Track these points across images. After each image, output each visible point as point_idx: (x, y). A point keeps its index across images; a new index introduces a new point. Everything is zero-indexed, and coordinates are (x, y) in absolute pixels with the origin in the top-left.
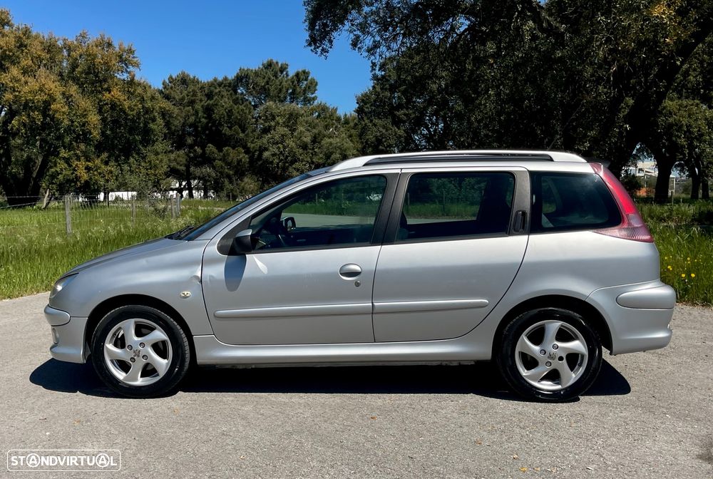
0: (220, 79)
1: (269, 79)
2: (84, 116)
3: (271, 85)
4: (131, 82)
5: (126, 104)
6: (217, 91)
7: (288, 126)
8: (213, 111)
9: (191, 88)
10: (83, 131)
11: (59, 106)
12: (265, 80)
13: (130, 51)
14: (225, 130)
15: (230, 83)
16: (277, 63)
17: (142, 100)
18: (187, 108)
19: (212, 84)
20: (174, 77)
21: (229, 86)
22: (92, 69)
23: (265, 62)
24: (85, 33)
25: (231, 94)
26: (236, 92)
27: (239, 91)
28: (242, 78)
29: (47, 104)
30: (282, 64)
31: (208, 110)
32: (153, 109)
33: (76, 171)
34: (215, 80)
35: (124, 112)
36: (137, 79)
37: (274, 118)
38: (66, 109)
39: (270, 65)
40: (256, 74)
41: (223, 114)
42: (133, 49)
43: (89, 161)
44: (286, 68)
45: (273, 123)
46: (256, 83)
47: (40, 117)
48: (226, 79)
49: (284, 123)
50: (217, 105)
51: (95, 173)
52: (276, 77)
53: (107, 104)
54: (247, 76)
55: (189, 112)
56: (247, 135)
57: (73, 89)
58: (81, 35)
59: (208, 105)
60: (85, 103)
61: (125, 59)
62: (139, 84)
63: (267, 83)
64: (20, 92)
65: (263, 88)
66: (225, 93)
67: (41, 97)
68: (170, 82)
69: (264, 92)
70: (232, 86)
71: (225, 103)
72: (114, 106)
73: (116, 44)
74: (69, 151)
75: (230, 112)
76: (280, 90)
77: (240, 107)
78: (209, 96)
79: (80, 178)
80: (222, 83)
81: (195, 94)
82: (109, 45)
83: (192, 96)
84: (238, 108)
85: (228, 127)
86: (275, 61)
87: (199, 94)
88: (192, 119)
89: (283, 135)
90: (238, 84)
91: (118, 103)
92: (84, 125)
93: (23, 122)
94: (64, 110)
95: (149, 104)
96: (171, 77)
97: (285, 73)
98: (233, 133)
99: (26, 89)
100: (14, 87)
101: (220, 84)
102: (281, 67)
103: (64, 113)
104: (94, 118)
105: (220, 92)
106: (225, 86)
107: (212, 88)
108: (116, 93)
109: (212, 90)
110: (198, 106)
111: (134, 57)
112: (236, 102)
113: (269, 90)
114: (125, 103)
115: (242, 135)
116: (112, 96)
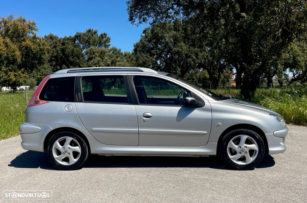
0: (68, 37)
1: (90, 37)
2: (14, 52)
3: (91, 40)
4: (34, 37)
6: (67, 42)
7: (100, 57)
8: (65, 50)
9: (54, 41)
10: (13, 59)
12: (88, 37)
13: (34, 24)
14: (71, 59)
15: (72, 39)
16: (93, 30)
17: (39, 45)
18: (53, 49)
19: (64, 39)
20: (47, 36)
21: (72, 40)
22: (16, 31)
23: (87, 29)
24: (12, 15)
25: (73, 43)
26: (75, 42)
27: (76, 42)
28: (78, 37)
30: (95, 31)
31: (63, 50)
32: (44, 49)
33: (10, 76)
34: (66, 37)
35: (31, 51)
36: (37, 36)
37: (94, 53)
38: (5, 49)
39: (89, 31)
40: (84, 35)
41: (70, 52)
43: (16, 72)
44: (97, 32)
45: (94, 56)
46: (84, 39)
48: (70, 37)
49: (99, 55)
50: (67, 48)
51: (19, 77)
52: (93, 36)
53: (24, 47)
54: (80, 36)
55: (54, 51)
56: (80, 61)
57: (8, 40)
58: (10, 17)
59: (63, 48)
60: (14, 46)
61: (31, 27)
62: (38, 38)
63: (89, 39)
65: (87, 40)
66: (70, 43)
68: (45, 38)
69: (88, 43)
70: (73, 40)
71: (70, 47)
72: (27, 48)
73: (27, 21)
74: (6, 68)
75: (73, 51)
76: (95, 42)
77: (77, 49)
78: (63, 44)
79: (11, 80)
80: (69, 39)
81: (56, 43)
82: (24, 21)
83: (55, 44)
84: (76, 49)
85: (72, 57)
86: (92, 29)
87: (58, 43)
88: (55, 54)
89: (98, 61)
90: (76, 39)
91: (29, 46)
92: (13, 56)
94: (4, 49)
95: (42, 47)
96: (46, 36)
97: (96, 34)
98: (74, 60)
101: (68, 39)
102: (95, 32)
103: (4, 51)
104: (18, 53)
105: (68, 42)
106: (70, 40)
107: (64, 41)
108: (28, 42)
109: (64, 42)
110: (58, 48)
111: (35, 27)
112: (75, 46)
113: (90, 42)
114: (32, 46)
115: (78, 61)
116: (26, 43)
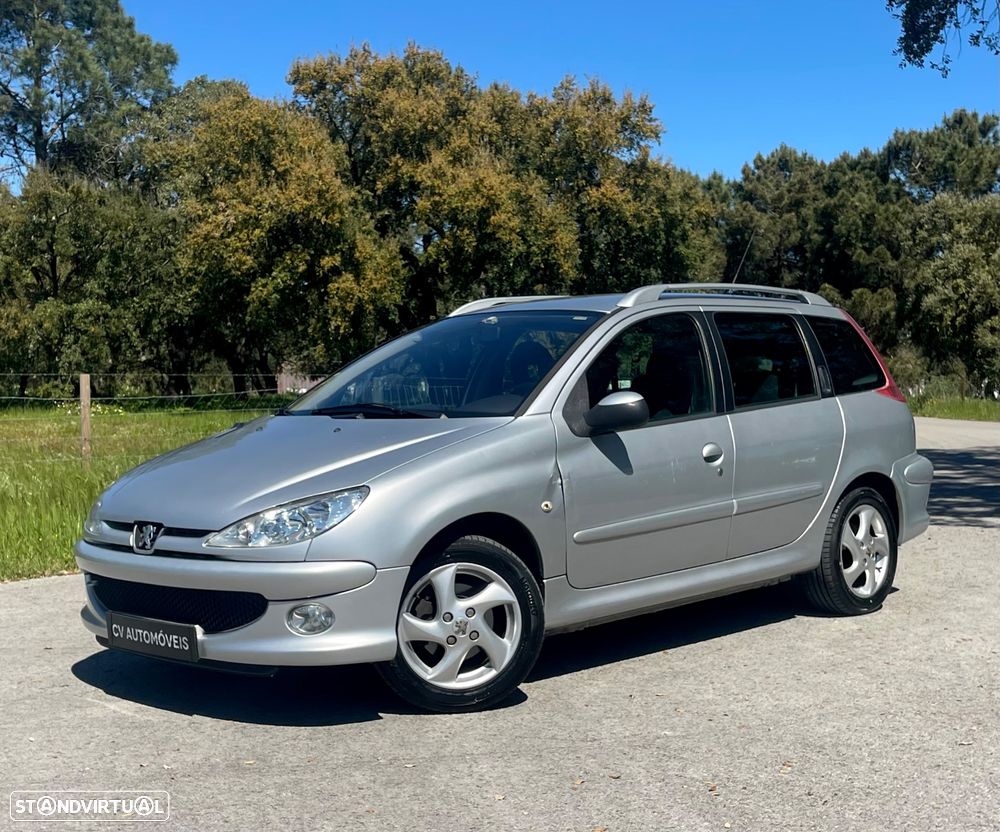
0: (854, 155)
1: (955, 148)
2: (550, 234)
3: (959, 162)
4: (641, 168)
5: (629, 209)
6: (847, 178)
7: (978, 242)
8: (836, 218)
9: (796, 176)
10: (546, 261)
11: (506, 219)
12: (947, 151)
13: (644, 109)
14: (859, 255)
15: (874, 163)
16: (975, 116)
17: (662, 200)
18: (786, 216)
19: (837, 167)
20: (765, 158)
21: (872, 169)
22: (571, 148)
23: (950, 116)
24: (569, 82)
25: (875, 184)
26: (885, 178)
27: (892, 177)
28: (899, 152)
29: (485, 213)
30: (985, 118)
31: (827, 217)
32: (684, 216)
34: (845, 157)
35: (626, 225)
36: (653, 157)
37: (950, 227)
38: (516, 222)
39: (960, 120)
40: (929, 140)
41: (854, 223)
42: (649, 104)
44: (994, 125)
45: (947, 237)
46: (928, 159)
47: (472, 238)
48: (866, 154)
49: (971, 234)
50: (843, 206)
52: (971, 144)
53: (593, 210)
54: (909, 146)
55: (790, 222)
56: (903, 264)
57: (536, 186)
58: (562, 87)
59: (826, 207)
60: (550, 209)
61: (634, 125)
62: (657, 170)
63: (951, 157)
64: (441, 195)
65: (942, 166)
66: (862, 183)
67: (477, 202)
68: (758, 168)
69: (943, 176)
70: (878, 168)
71: (861, 201)
72: (605, 213)
73: (618, 99)
75: (869, 220)
76: (977, 171)
77: (891, 208)
78: (831, 190)
80: (858, 163)
81: (803, 187)
82: (607, 100)
83: (799, 191)
84: (886, 210)
85: (864, 248)
86: (969, 112)
87: (811, 187)
88: (795, 237)
89: (967, 261)
90: (889, 162)
91: (615, 208)
92: (548, 251)
93: (445, 250)
94: (511, 224)
95: (676, 209)
96: (759, 158)
97: (991, 135)
98: (873, 259)
99: (452, 189)
100: (432, 187)
101: (854, 166)
102: (984, 123)
103: (512, 230)
104: (567, 238)
105: (852, 180)
106: (864, 169)
107: (837, 174)
108: (610, 190)
109: (833, 180)
110: (807, 211)
111: (650, 120)
112: (883, 198)
113: (954, 171)
114: (625, 206)
115: (892, 264)
116: (602, 194)
